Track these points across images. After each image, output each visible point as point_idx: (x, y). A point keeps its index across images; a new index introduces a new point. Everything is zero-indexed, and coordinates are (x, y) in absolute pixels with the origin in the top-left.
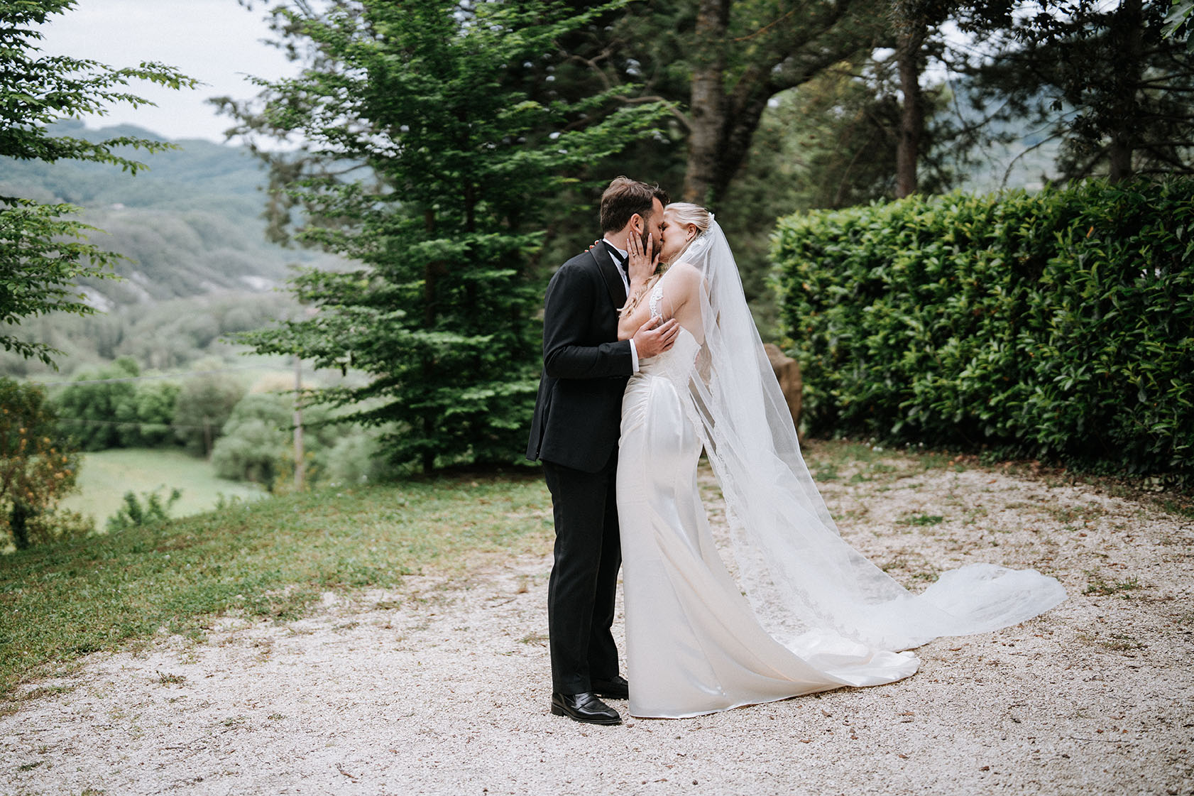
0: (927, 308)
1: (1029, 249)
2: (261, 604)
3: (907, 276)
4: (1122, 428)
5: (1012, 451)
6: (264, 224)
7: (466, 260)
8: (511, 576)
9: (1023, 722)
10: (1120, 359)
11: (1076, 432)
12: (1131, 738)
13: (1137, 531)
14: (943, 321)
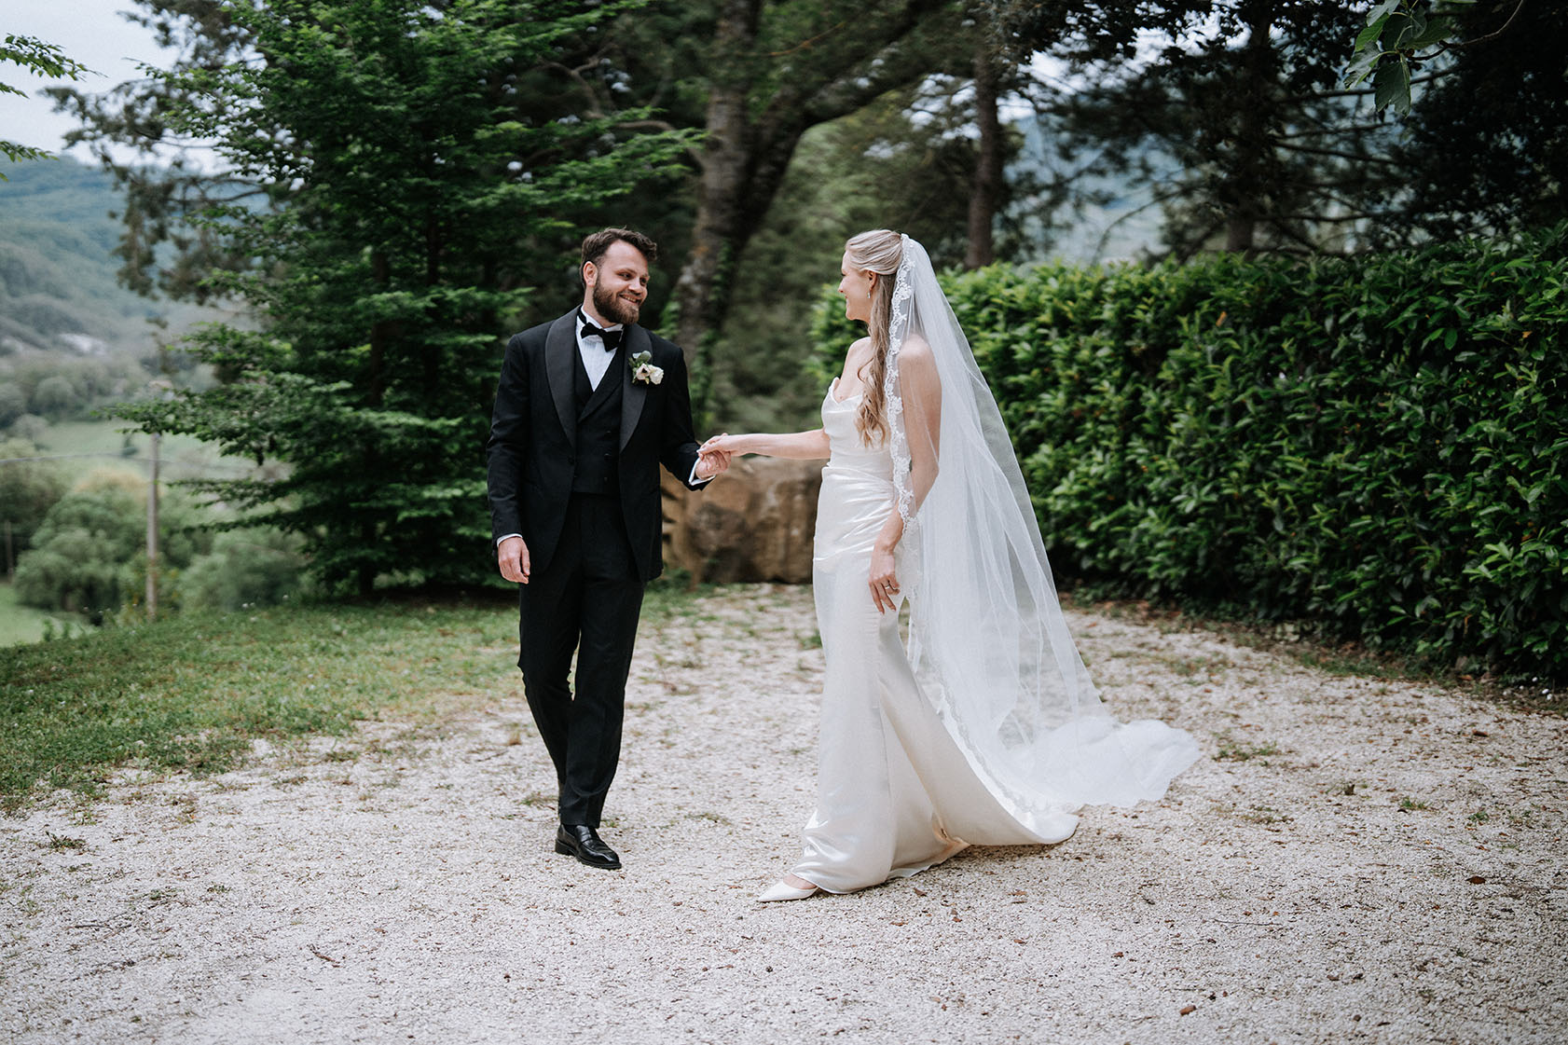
0: (1014, 405)
1: (1145, 337)
2: (172, 752)
3: (990, 364)
4: (1252, 562)
5: (1115, 589)
6: (120, 264)
7: (429, 320)
8: (496, 724)
9: (1158, 903)
10: (1253, 477)
11: (1195, 566)
12: (1284, 920)
13: (1271, 688)
14: (1034, 423)
